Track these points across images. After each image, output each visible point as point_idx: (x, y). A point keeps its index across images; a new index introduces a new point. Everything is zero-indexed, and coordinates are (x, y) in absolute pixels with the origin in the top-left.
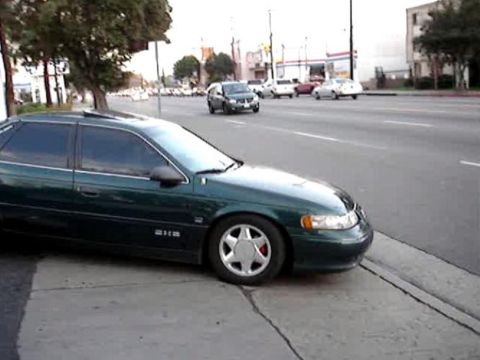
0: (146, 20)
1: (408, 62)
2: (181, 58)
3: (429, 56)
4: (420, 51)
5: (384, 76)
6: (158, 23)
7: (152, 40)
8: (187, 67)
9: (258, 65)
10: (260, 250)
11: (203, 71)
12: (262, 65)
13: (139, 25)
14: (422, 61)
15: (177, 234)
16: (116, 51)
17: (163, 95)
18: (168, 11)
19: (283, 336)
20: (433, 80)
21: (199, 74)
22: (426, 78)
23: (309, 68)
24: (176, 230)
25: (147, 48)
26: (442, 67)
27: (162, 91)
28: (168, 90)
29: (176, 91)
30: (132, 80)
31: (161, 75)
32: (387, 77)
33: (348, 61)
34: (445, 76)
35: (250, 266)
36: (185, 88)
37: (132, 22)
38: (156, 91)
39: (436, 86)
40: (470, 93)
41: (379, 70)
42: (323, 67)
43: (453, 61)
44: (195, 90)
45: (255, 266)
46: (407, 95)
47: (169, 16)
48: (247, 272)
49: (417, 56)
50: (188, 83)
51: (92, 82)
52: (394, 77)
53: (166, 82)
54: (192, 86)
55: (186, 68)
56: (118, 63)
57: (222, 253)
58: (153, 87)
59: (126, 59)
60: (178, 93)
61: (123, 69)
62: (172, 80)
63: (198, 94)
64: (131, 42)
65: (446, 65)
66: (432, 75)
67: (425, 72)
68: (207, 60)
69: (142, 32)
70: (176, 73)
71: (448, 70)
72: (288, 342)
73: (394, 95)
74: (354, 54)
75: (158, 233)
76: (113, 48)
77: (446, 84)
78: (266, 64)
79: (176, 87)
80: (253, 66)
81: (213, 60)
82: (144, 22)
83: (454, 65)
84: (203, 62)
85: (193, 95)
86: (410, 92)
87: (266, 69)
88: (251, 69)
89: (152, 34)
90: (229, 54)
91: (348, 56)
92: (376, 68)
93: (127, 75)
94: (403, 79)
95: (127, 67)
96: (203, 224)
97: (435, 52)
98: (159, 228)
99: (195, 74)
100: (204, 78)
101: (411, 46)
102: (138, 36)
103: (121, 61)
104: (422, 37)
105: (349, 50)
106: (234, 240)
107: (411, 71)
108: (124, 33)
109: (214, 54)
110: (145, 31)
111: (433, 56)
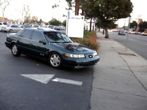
8: (133, 25)
11: (138, 26)
13: (122, 11)
15: (43, 55)
16: (113, 18)
18: (132, 7)
24: (43, 54)
47: (132, 9)
50: (132, 30)
51: (105, 26)
53: (125, 28)
54: (134, 31)
56: (114, 21)
59: (116, 21)
62: (127, 28)
63: (135, 34)
64: (119, 15)
68: (140, 23)
79: (128, 30)
81: (142, 23)
82: (124, 10)
84: (138, 24)
93: (116, 25)
95: (116, 23)
96: (48, 53)
99: (135, 27)
100: (138, 29)
102: (121, 14)
108: (117, 12)
109: (142, 21)
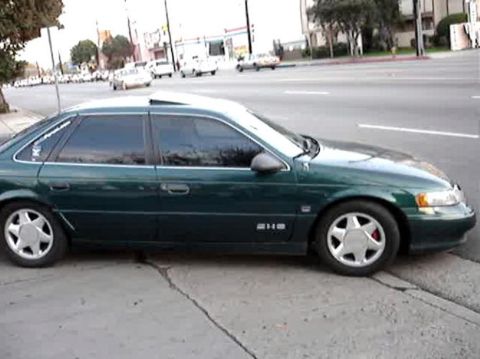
0: (36, 6)
1: (303, 33)
2: (77, 43)
3: (323, 26)
4: (314, 21)
5: (282, 48)
6: (50, 9)
7: (44, 26)
8: (85, 51)
9: (156, 45)
10: (373, 236)
11: (101, 55)
12: (161, 45)
13: (30, 12)
14: (318, 31)
15: (281, 226)
16: (8, 41)
17: (61, 83)
19: (201, 308)
20: (329, 49)
21: (97, 58)
22: (322, 48)
23: (208, 45)
24: (281, 222)
25: (40, 35)
26: (336, 36)
27: (60, 78)
28: (66, 77)
29: (75, 78)
30: (27, 70)
31: (57, 62)
32: (285, 48)
33: (246, 35)
34: (340, 44)
35: (364, 254)
36: (84, 73)
37: (23, 10)
38: (53, 79)
39: (332, 54)
40: (364, 58)
41: (277, 42)
42: (222, 43)
43: (346, 29)
44: (94, 74)
45: (370, 253)
46: (306, 65)
48: (361, 262)
49: (312, 26)
50: (87, 68)
52: (291, 49)
53: (64, 69)
55: (83, 53)
56: (11, 53)
57: (332, 248)
58: (51, 75)
59: (19, 48)
60: (78, 79)
61: (18, 58)
62: (70, 66)
63: (98, 79)
64: (23, 30)
65: (340, 33)
66: (327, 43)
67: (321, 42)
68: (104, 43)
69: (33, 19)
70: (73, 59)
71: (342, 38)
72: (206, 313)
73: (294, 66)
74: (251, 29)
75: (261, 227)
76: (5, 38)
77: (341, 51)
78: (165, 44)
79: (74, 73)
80: (152, 46)
81: (110, 43)
82: (35, 9)
83: (348, 33)
84: (100, 46)
85: (92, 80)
86: (308, 62)
87: (166, 49)
88: (150, 50)
89: (44, 20)
90: (127, 36)
91: (246, 30)
92: (274, 42)
93: (21, 65)
94: (300, 50)
95: (20, 57)
96: (312, 212)
97: (329, 21)
98: (262, 222)
99: (93, 58)
100: (103, 62)
101: (305, 17)
102: (29, 23)
103: (14, 50)
104: (314, 7)
105: (245, 24)
106: (342, 231)
107: (307, 41)
108: (14, 21)
109: (111, 37)
110: (36, 18)
111: (327, 26)
